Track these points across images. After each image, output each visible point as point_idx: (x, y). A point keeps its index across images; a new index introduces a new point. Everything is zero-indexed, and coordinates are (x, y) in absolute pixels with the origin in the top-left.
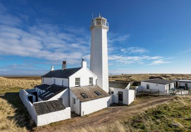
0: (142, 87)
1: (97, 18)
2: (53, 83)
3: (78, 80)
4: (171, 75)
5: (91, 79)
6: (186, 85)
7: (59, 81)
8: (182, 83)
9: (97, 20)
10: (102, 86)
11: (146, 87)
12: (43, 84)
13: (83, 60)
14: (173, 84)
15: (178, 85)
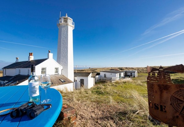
0: (101, 76)
1: (65, 17)
2: (18, 74)
3: (44, 70)
4: (125, 68)
5: (57, 69)
6: (131, 74)
7: (24, 71)
8: (129, 73)
9: (64, 18)
10: (68, 76)
11: (104, 76)
12: (5, 75)
13: (49, 52)
14: (123, 73)
15: (127, 75)
